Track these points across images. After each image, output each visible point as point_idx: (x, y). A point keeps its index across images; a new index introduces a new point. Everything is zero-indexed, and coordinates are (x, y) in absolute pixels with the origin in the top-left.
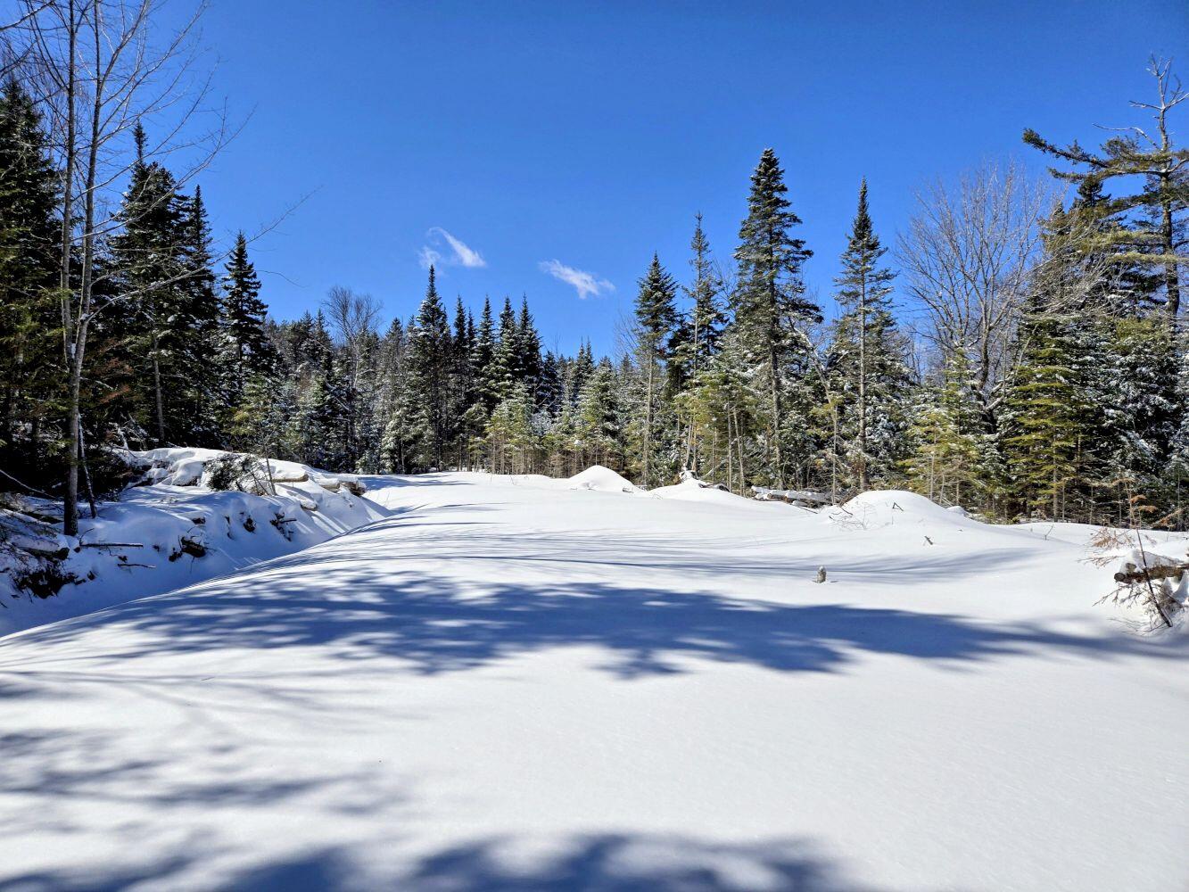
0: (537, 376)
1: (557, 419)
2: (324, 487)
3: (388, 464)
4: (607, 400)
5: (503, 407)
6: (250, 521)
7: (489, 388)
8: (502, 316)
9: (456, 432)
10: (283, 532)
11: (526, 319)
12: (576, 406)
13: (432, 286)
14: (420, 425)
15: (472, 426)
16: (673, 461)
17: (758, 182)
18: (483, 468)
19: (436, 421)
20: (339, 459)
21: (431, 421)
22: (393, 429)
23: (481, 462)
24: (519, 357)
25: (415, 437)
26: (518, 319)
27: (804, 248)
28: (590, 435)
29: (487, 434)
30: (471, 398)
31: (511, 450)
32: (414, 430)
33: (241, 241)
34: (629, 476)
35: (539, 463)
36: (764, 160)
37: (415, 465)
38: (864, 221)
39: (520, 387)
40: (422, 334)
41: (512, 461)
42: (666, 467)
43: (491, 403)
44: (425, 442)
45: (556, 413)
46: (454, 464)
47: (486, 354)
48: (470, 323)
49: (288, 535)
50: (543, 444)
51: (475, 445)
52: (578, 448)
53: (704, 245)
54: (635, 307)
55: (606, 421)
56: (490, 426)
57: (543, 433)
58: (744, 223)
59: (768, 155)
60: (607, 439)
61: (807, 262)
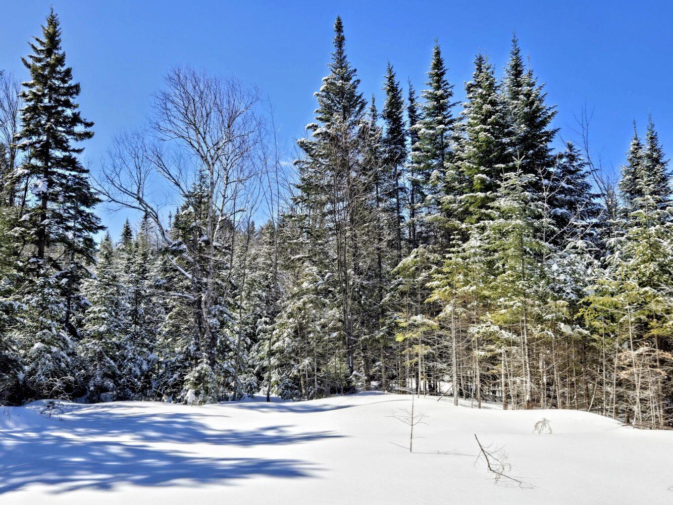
31: (491, 339)
41: (500, 368)
51: (412, 334)
56: (441, 286)
57: (578, 291)
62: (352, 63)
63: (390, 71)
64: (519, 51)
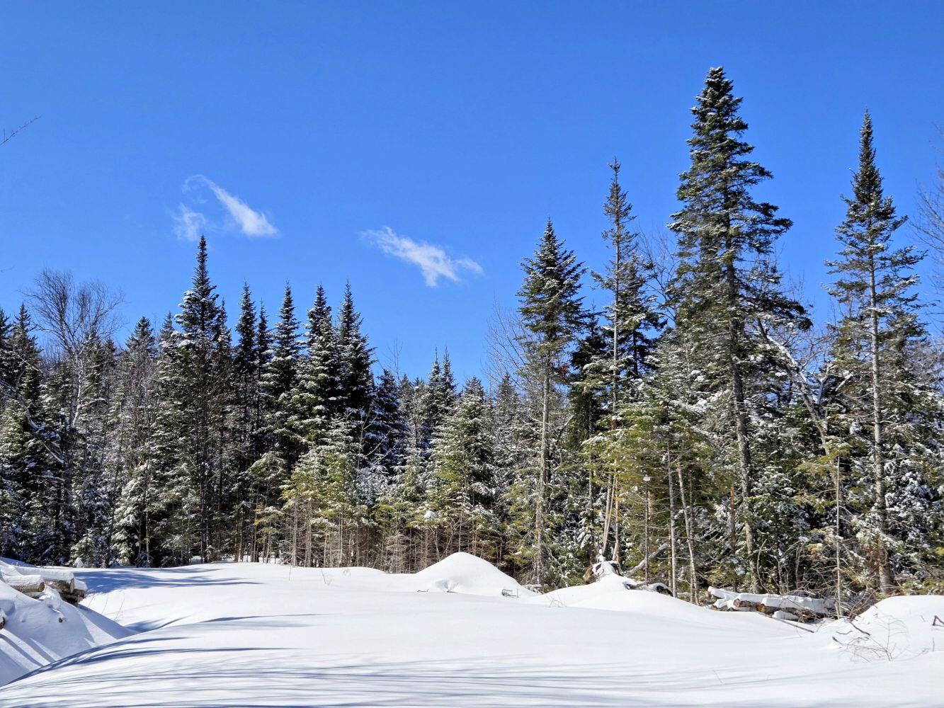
0: (366, 409)
1: (397, 477)
2: (18, 588)
3: (123, 551)
4: (476, 448)
5: (312, 458)
7: (290, 427)
8: (311, 315)
9: (234, 499)
11: (349, 320)
12: (427, 457)
13: (202, 268)
14: (177, 488)
15: (260, 488)
16: (583, 545)
17: (703, 116)
18: (277, 556)
19: (202, 481)
20: (45, 542)
21: (195, 481)
22: (133, 494)
23: (275, 546)
24: (337, 379)
25: (169, 506)
26: (337, 321)
27: (777, 215)
28: (449, 503)
29: (285, 502)
30: (260, 444)
31: (322, 526)
32: (166, 496)
34: (512, 569)
35: (368, 549)
36: (710, 84)
37: (167, 552)
38: (869, 176)
39: (340, 427)
40: (184, 343)
41: (324, 545)
42: (571, 555)
43: (292, 452)
44: (184, 515)
45: (396, 468)
46: (231, 551)
47: (286, 376)
48: (262, 326)
50: (373, 517)
51: (264, 520)
52: (430, 524)
53: (624, 208)
54: (519, 303)
55: (475, 481)
56: (289, 489)
57: (374, 499)
58: (685, 177)
59: (716, 77)
60: (477, 510)
61: (782, 237)
62: (212, 277)
63: (246, 289)
64: (351, 294)
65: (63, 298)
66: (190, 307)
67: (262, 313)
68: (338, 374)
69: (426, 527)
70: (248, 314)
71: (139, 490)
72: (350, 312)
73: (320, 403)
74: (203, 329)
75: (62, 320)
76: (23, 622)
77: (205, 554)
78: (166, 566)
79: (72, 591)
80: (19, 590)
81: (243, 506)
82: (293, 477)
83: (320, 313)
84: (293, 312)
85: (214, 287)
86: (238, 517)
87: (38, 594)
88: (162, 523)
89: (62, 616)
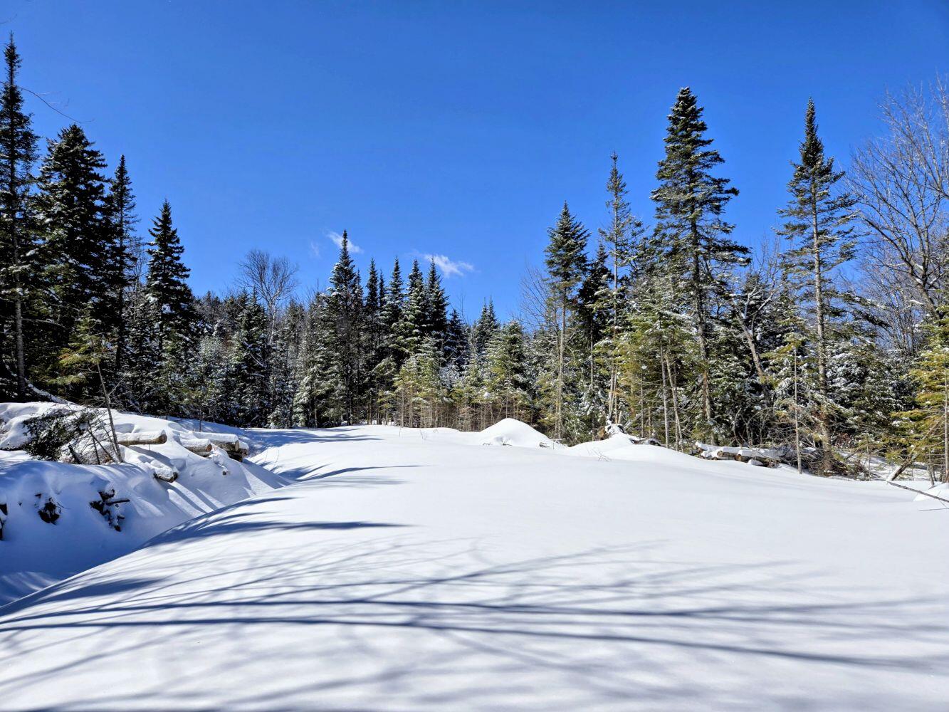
0: (444, 332)
1: (465, 372)
2: (191, 449)
3: (301, 418)
4: (515, 353)
5: (412, 361)
6: (50, 506)
7: (398, 344)
8: (411, 277)
9: (366, 386)
10: (110, 519)
11: (433, 279)
12: (483, 360)
13: (345, 249)
14: (331, 380)
15: (382, 380)
16: (588, 413)
17: (675, 121)
18: (392, 421)
19: (347, 376)
21: (342, 376)
22: (307, 385)
23: (391, 415)
24: (427, 314)
25: (327, 391)
26: (426, 281)
27: (727, 187)
28: (498, 387)
29: (395, 388)
30: (382, 354)
31: (419, 403)
32: (326, 385)
33: (166, 208)
34: (542, 429)
35: (448, 416)
36: (680, 99)
37: (326, 419)
39: (429, 342)
40: (334, 293)
41: (421, 414)
42: (578, 420)
43: (400, 357)
44: (336, 397)
45: (464, 366)
46: (364, 418)
47: (396, 314)
48: (381, 285)
49: (116, 522)
50: (451, 397)
51: (383, 399)
52: (487, 400)
53: (620, 185)
54: (544, 257)
55: (516, 373)
56: (399, 380)
57: (451, 386)
58: (662, 165)
59: (685, 94)
60: (518, 391)
61: (729, 203)
63: (372, 262)
65: (262, 269)
66: (338, 273)
67: (381, 276)
68: (427, 310)
69: (485, 402)
70: (373, 277)
71: (311, 383)
72: (434, 275)
73: (416, 328)
74: (346, 285)
75: (262, 280)
76: (192, 475)
77: (349, 419)
78: (326, 427)
79: (237, 449)
80: (192, 451)
81: (371, 391)
82: (401, 373)
83: (416, 276)
84: (400, 275)
85: (352, 261)
86: (369, 397)
87: (207, 453)
88: (322, 401)
89: (225, 470)
